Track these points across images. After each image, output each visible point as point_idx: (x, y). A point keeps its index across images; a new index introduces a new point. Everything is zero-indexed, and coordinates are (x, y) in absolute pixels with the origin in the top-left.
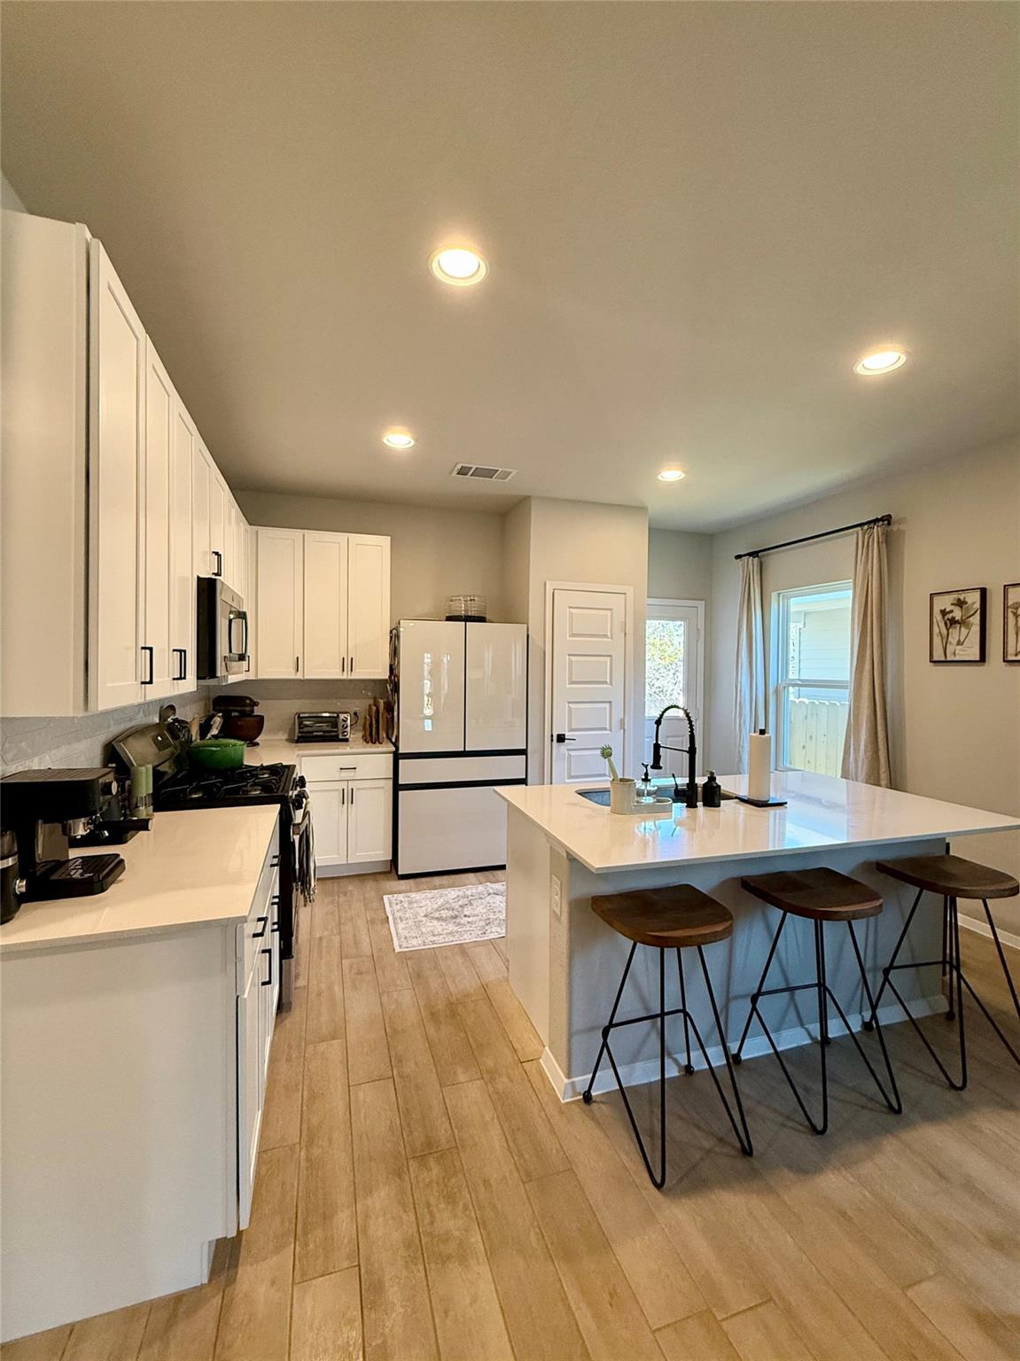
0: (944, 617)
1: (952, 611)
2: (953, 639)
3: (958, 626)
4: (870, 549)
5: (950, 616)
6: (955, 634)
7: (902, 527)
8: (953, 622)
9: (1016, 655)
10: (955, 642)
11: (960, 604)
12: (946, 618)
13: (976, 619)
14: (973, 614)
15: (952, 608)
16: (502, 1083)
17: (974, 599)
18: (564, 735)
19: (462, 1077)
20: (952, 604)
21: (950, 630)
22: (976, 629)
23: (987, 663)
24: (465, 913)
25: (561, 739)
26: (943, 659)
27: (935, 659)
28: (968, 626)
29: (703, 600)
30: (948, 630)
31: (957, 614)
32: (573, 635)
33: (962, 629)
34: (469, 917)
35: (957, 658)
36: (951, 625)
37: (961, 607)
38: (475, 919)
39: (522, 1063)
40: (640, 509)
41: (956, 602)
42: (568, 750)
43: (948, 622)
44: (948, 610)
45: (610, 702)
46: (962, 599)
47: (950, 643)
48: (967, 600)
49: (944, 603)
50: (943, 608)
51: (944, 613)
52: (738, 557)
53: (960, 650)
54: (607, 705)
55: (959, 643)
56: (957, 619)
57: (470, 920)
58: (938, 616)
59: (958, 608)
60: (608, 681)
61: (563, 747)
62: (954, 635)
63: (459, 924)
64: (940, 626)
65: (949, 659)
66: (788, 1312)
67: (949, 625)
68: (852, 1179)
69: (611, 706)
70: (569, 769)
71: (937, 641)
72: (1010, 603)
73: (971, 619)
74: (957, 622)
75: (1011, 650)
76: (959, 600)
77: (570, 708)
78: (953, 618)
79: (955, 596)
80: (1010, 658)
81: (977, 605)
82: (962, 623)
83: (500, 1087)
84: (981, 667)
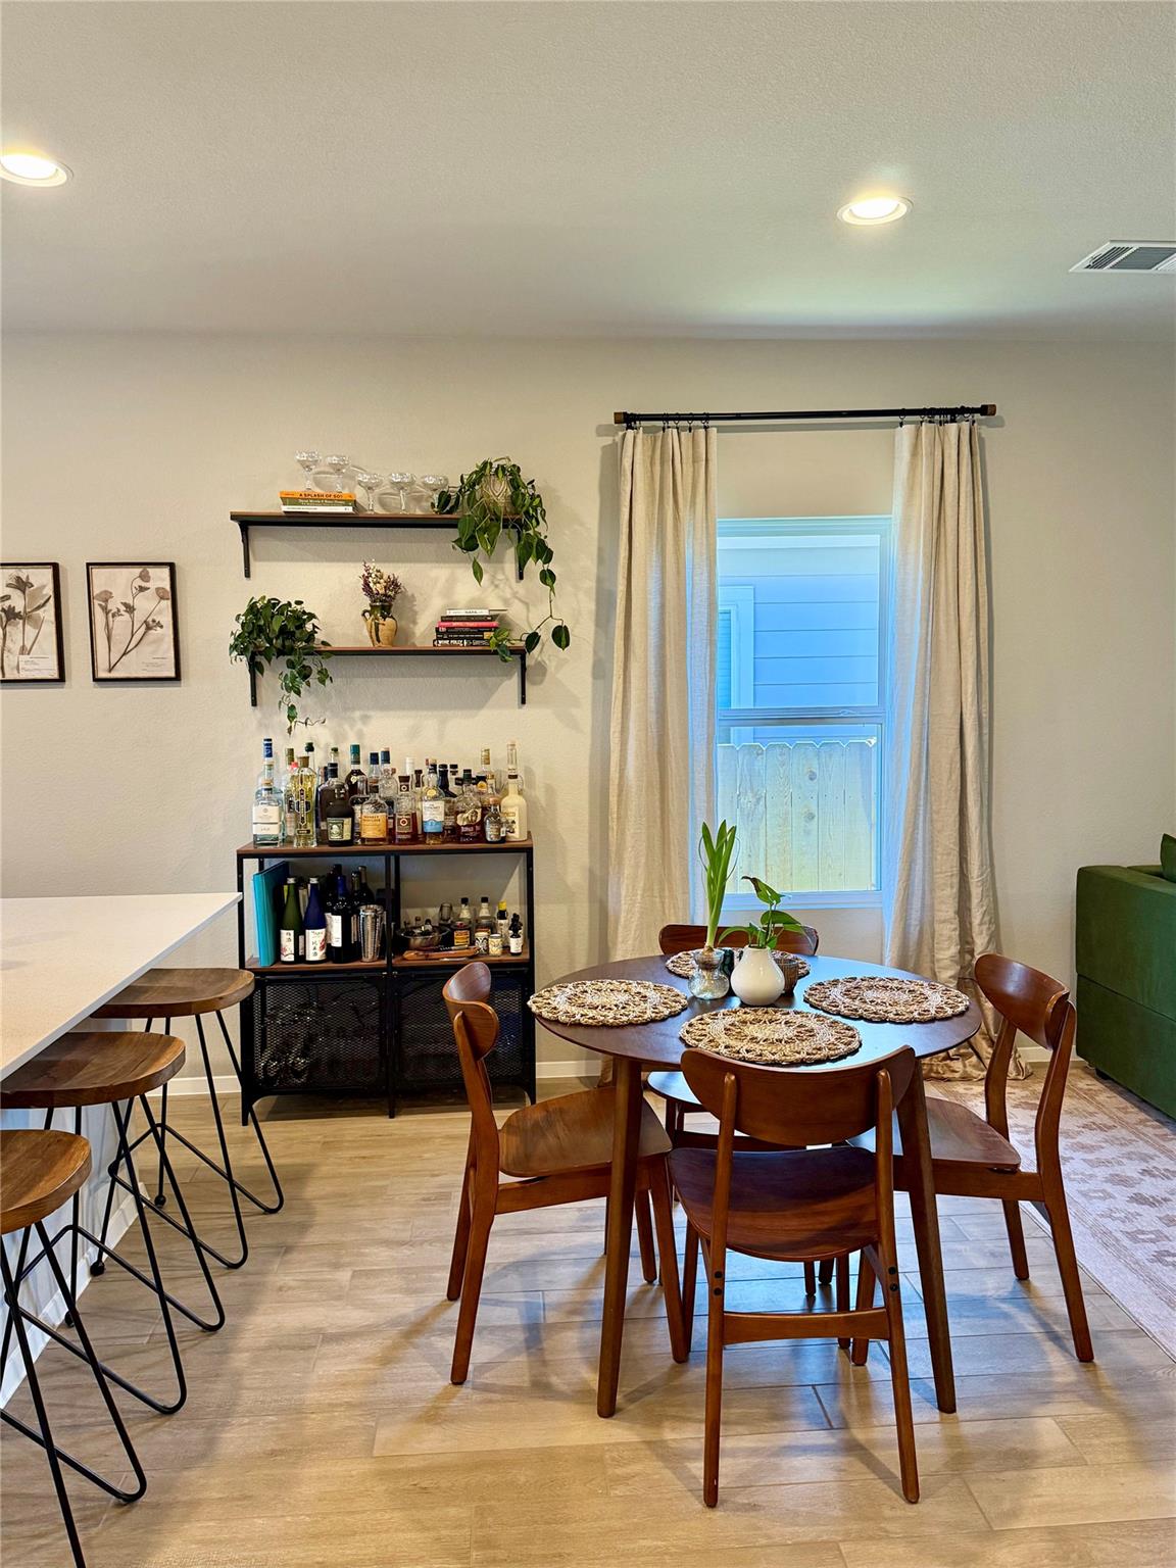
1: (8, 597)
2: (14, 643)
3: (21, 621)
5: (6, 604)
8: (12, 615)
9: (110, 671)
10: (16, 648)
11: (21, 585)
13: (49, 612)
14: (44, 605)
15: (9, 591)
17: (42, 579)
20: (8, 585)
21: (8, 628)
22: (49, 628)
23: (67, 683)
28: (38, 624)
30: (4, 628)
31: (18, 603)
33: (27, 627)
35: (22, 676)
36: (8, 620)
37: (24, 592)
41: (14, 582)
43: (4, 615)
46: (24, 579)
47: (10, 650)
48: (31, 580)
53: (27, 662)
55: (23, 650)
56: (18, 610)
59: (19, 592)
62: (15, 638)
65: (9, 676)
67: (4, 621)
68: (246, 1420)
72: (96, 591)
73: (40, 612)
74: (18, 616)
75: (102, 662)
76: (19, 578)
78: (12, 609)
79: (13, 572)
80: (102, 674)
81: (49, 590)
82: (25, 617)
84: (57, 689)
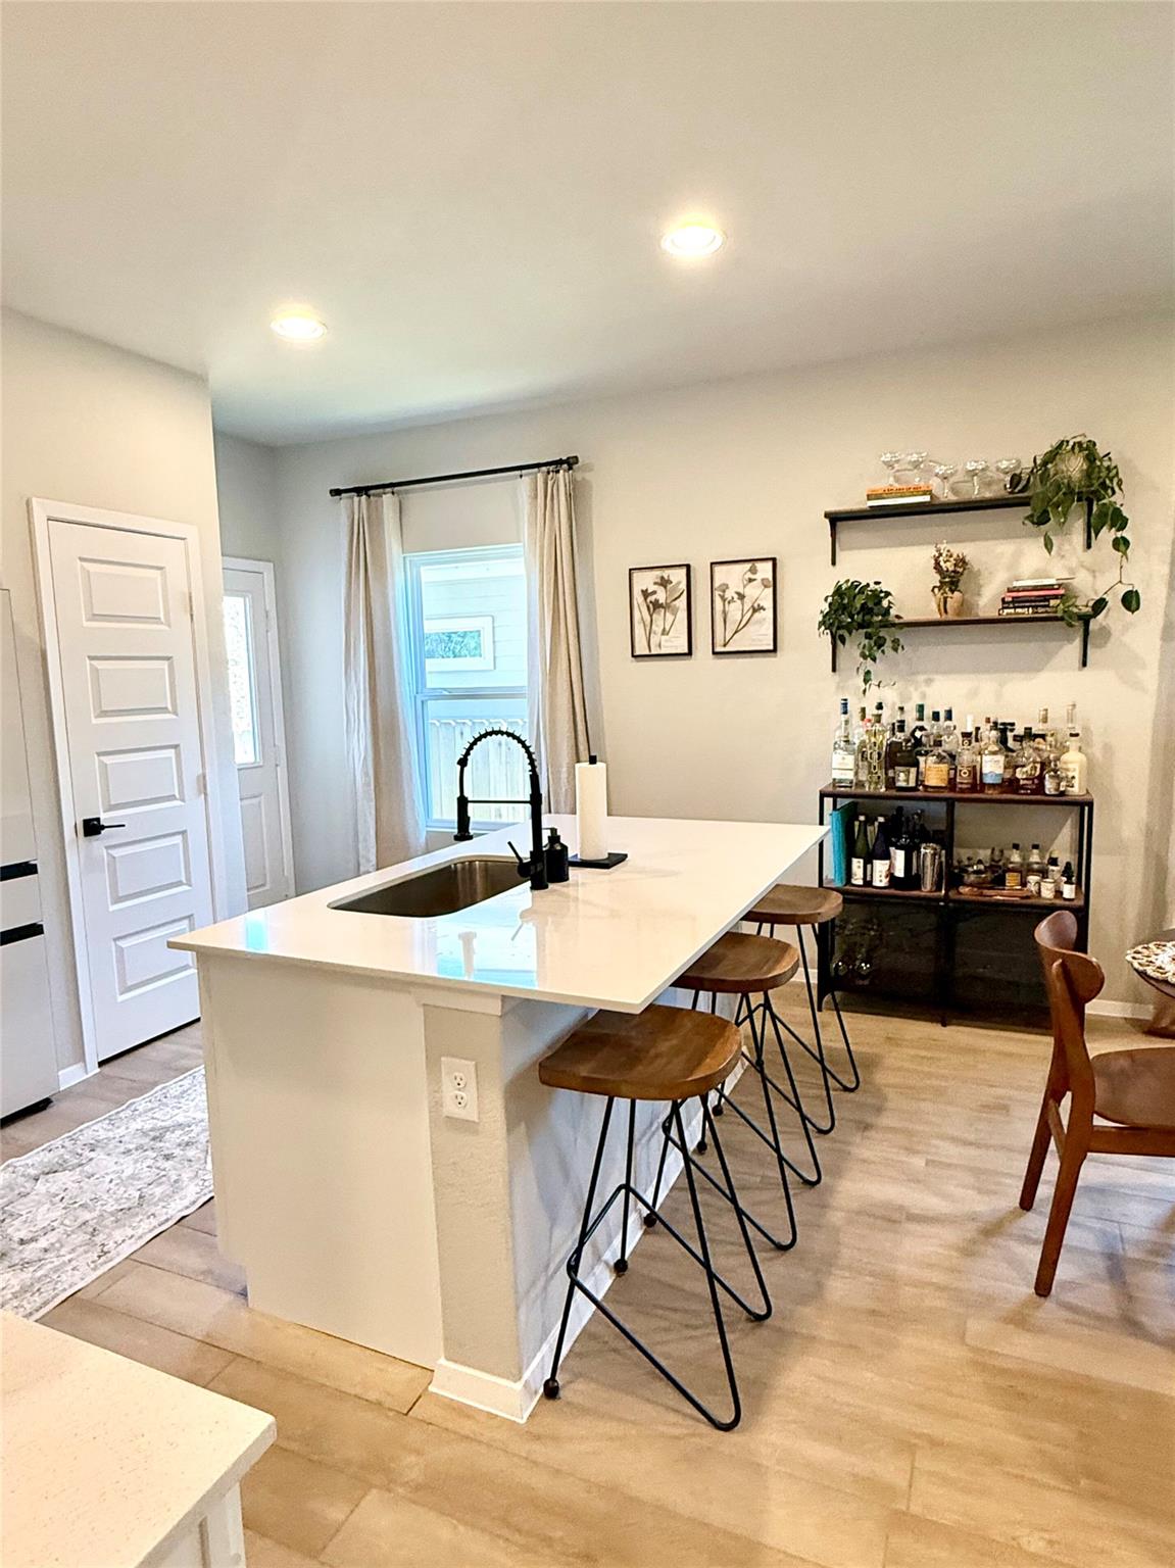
0: (646, 599)
1: (654, 592)
2: (657, 628)
3: (663, 610)
4: (555, 501)
5: (652, 598)
6: (658, 617)
7: (588, 476)
8: (657, 605)
9: (725, 645)
10: (660, 630)
11: (664, 583)
12: (648, 600)
13: (682, 603)
14: (679, 597)
15: (656, 588)
16: (412, 1467)
17: (678, 576)
18: (98, 820)
19: (335, 1513)
20: (655, 583)
21: (654, 616)
22: (682, 615)
23: (693, 656)
24: (17, 1236)
25: (92, 828)
26: (647, 653)
27: (637, 653)
28: (674, 612)
29: (269, 561)
30: (651, 616)
31: (661, 596)
32: (95, 617)
33: (667, 614)
34: (33, 1240)
35: (663, 651)
36: (654, 609)
37: (665, 587)
38: (52, 1237)
39: (406, 1414)
40: (191, 377)
41: (659, 580)
42: (107, 848)
43: (651, 606)
44: (650, 591)
45: (176, 747)
46: (666, 578)
47: (655, 633)
48: (671, 579)
49: (645, 581)
50: (644, 589)
51: (645, 594)
52: (336, 492)
53: (666, 641)
54: (171, 753)
55: (664, 632)
56: (660, 602)
57: (43, 1243)
58: (638, 598)
59: (662, 588)
60: (170, 708)
61: (97, 842)
62: (658, 623)
63: (25, 1264)
64: (641, 612)
65: (653, 652)
66: (935, 1443)
67: (652, 609)
68: (847, 1274)
69: (178, 755)
70: (114, 885)
71: (639, 630)
72: (716, 584)
73: (676, 602)
74: (661, 606)
75: (719, 639)
76: (662, 578)
77: (104, 766)
78: (657, 601)
79: (658, 573)
80: (719, 649)
81: (683, 586)
82: (666, 607)
83: (415, 1475)
84: (687, 662)
